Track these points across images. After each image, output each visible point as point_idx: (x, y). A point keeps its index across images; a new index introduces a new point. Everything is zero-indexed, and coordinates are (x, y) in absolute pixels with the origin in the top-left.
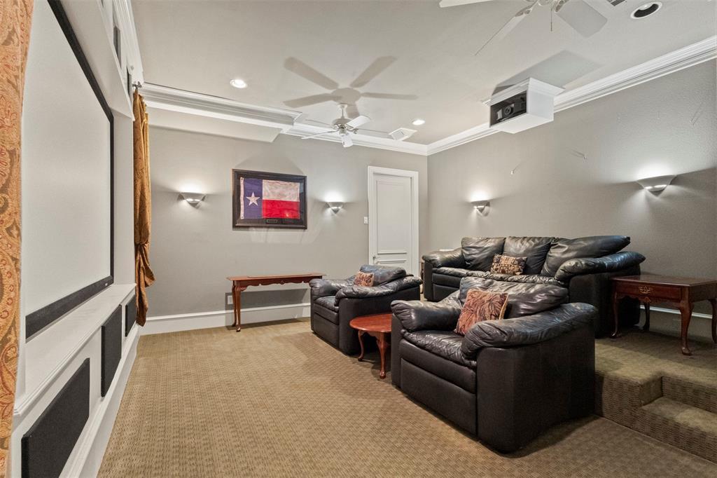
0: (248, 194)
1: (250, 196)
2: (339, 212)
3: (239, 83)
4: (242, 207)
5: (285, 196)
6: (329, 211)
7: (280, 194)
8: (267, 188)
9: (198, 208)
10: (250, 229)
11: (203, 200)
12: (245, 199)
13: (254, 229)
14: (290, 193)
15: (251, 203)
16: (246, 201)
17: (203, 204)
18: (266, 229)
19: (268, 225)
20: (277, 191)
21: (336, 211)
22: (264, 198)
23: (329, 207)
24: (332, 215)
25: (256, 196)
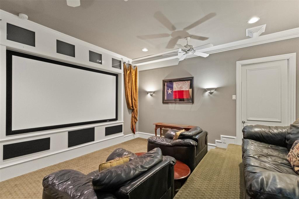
0: (168, 89)
1: (169, 90)
2: (213, 94)
3: (145, 50)
4: (166, 95)
5: (183, 88)
6: (207, 93)
7: (181, 88)
8: (175, 86)
9: (152, 96)
10: (169, 104)
11: (154, 93)
12: (167, 91)
13: (170, 104)
14: (185, 87)
15: (169, 93)
16: (167, 92)
17: (154, 95)
18: (175, 104)
19: (175, 102)
20: (179, 86)
21: (211, 93)
22: (174, 90)
23: (207, 91)
24: (209, 95)
25: (171, 90)
